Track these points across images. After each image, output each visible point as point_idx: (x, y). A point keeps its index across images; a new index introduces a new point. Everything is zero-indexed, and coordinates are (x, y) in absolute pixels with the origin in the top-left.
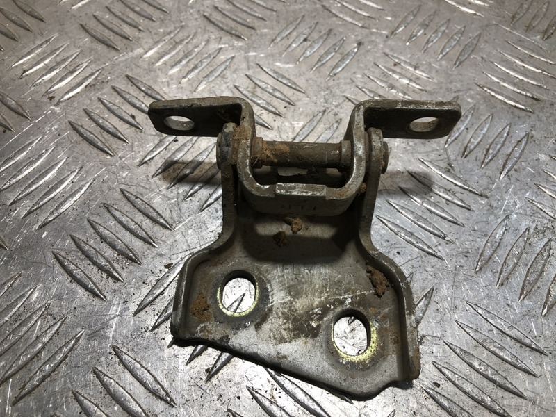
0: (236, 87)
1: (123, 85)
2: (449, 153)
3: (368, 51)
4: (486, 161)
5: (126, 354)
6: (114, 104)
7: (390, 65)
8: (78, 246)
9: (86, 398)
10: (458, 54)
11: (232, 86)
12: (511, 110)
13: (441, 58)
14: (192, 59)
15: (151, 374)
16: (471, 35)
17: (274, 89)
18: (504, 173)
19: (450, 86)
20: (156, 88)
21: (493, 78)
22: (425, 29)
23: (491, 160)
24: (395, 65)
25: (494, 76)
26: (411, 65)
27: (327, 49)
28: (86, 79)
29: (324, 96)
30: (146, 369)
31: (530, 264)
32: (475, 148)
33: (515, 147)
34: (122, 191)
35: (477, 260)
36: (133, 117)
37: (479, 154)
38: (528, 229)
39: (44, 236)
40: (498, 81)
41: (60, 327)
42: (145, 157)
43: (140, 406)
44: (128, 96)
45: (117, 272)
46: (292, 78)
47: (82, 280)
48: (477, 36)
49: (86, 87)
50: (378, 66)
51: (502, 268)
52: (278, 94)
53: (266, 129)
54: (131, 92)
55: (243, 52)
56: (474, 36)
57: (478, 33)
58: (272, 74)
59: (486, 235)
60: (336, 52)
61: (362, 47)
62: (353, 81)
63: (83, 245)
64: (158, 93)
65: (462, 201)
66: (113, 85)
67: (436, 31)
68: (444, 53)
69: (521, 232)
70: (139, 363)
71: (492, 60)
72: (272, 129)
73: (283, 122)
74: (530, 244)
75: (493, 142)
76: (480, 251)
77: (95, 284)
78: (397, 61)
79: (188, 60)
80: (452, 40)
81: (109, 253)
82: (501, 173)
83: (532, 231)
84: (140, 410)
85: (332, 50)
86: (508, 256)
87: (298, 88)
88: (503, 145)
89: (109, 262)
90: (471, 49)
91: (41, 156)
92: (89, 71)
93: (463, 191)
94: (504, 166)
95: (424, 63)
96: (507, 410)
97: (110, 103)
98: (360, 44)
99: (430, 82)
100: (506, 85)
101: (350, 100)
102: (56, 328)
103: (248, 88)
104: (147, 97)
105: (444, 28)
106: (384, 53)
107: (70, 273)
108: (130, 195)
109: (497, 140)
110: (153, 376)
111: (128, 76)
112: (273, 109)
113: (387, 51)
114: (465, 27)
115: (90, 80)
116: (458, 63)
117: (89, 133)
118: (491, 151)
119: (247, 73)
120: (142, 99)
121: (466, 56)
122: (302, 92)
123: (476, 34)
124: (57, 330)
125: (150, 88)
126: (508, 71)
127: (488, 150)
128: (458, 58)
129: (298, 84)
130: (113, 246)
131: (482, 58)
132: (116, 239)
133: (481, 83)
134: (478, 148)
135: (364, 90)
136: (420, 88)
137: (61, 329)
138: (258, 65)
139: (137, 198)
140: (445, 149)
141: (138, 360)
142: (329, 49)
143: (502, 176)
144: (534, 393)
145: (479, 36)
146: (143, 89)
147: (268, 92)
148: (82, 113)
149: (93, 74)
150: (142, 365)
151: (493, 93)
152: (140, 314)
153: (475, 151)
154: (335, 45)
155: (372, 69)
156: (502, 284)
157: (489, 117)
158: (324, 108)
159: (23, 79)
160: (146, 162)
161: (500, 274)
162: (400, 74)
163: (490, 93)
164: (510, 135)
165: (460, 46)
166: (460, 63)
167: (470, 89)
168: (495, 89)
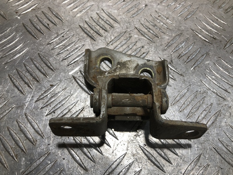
0: (91, 17)
1: (46, 11)
2: (173, 56)
3: (149, 9)
4: (187, 61)
5: (30, 116)
6: (41, 19)
7: (157, 16)
8: (18, 73)
9: (12, 130)
10: (187, 15)
11: (90, 17)
12: (203, 42)
13: (179, 16)
14: (76, 3)
15: (37, 125)
16: (194, 7)
17: (107, 20)
18: (193, 67)
19: (180, 28)
20: (60, 14)
21: (199, 27)
22: (175, 2)
23: (189, 61)
24: (159, 16)
25: (199, 26)
26: (165, 17)
27: (132, 6)
28: (32, 6)
29: (127, 25)
30: (36, 123)
31: (194, 105)
32: (184, 55)
33: (200, 57)
34: (39, 54)
35: (173, 101)
36: (48, 25)
37: (185, 58)
38: (197, 91)
39: (6, 67)
40: (200, 28)
41: (6, 103)
42: (50, 42)
43: (31, 136)
44: (47, 16)
45: (31, 85)
46: (115, 16)
47: (18, 86)
48: (196, 8)
49: (32, 10)
50: (152, 16)
51: (182, 105)
52: (108, 22)
53: (100, 36)
54: (49, 14)
55: (97, 3)
56: (195, 8)
57: (198, 7)
58: (107, 14)
59: (179, 91)
60: (135, 8)
61: (147, 7)
62: (140, 21)
63: (20, 73)
64: (60, 16)
65: (173, 76)
66: (42, 10)
67: (180, 4)
68: (180, 14)
69: (194, 92)
70: (34, 120)
71: (200, 19)
72: (103, 37)
73: (107, 34)
74: (196, 98)
75: (192, 54)
76: (175, 97)
77: (22, 89)
78: (160, 14)
79: (74, 4)
80: (185, 8)
81: (30, 77)
82: (192, 67)
83: (198, 92)
84: (31, 137)
85: (134, 7)
86: (186, 101)
87: (116, 21)
88: (195, 56)
89: (29, 81)
90: (193, 13)
91: (10, 36)
92: (34, 3)
93: (174, 72)
94: (194, 65)
95: (171, 17)
96: (170, 159)
97: (40, 18)
98: (146, 5)
99: (172, 26)
100: (204, 31)
101: (137, 29)
102: (5, 103)
103: (96, 18)
104: (55, 17)
105: (183, 3)
106: (156, 11)
107: (13, 83)
108: (41, 56)
109: (194, 53)
110: (38, 126)
111: (49, 7)
112: (105, 28)
113: (157, 10)
114: (192, 4)
115: (34, 7)
116: (185, 19)
117: (30, 29)
118: (190, 58)
119: (97, 12)
120: (53, 18)
121: (190, 16)
122: (118, 23)
123: (196, 7)
124: (5, 104)
125: (57, 14)
126: (206, 25)
127: (189, 57)
128: (186, 17)
129: (117, 19)
130: (31, 75)
131: (196, 18)
132: (33, 72)
133: (194, 29)
134: (185, 56)
135: (144, 25)
136: (167, 27)
137: (7, 104)
138: (102, 9)
139: (44, 57)
140: (171, 55)
141: (33, 119)
142: (133, 6)
143: (192, 68)
144: (182, 154)
145: (198, 8)
146: (54, 13)
147: (104, 21)
148: (28, 21)
149: (35, 5)
150: (34, 121)
151: (197, 34)
152: (37, 102)
153: (183, 57)
154: (136, 5)
155: (149, 17)
156: (181, 112)
157: (193, 43)
158: (125, 31)
159: (8, 4)
160: (50, 44)
161: (181, 107)
162: (160, 20)
163: (196, 33)
164: (200, 52)
165: (188, 11)
166: (186, 19)
167: (188, 31)
168: (199, 32)
